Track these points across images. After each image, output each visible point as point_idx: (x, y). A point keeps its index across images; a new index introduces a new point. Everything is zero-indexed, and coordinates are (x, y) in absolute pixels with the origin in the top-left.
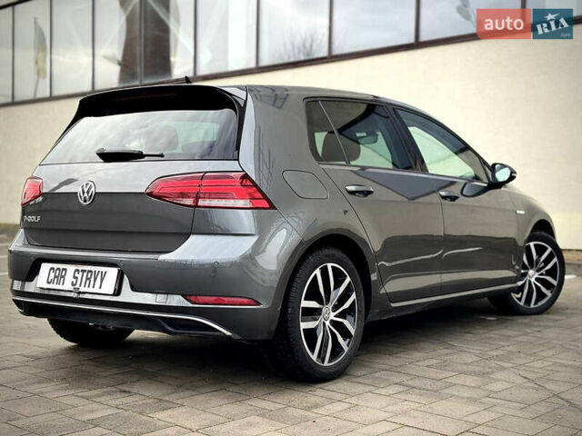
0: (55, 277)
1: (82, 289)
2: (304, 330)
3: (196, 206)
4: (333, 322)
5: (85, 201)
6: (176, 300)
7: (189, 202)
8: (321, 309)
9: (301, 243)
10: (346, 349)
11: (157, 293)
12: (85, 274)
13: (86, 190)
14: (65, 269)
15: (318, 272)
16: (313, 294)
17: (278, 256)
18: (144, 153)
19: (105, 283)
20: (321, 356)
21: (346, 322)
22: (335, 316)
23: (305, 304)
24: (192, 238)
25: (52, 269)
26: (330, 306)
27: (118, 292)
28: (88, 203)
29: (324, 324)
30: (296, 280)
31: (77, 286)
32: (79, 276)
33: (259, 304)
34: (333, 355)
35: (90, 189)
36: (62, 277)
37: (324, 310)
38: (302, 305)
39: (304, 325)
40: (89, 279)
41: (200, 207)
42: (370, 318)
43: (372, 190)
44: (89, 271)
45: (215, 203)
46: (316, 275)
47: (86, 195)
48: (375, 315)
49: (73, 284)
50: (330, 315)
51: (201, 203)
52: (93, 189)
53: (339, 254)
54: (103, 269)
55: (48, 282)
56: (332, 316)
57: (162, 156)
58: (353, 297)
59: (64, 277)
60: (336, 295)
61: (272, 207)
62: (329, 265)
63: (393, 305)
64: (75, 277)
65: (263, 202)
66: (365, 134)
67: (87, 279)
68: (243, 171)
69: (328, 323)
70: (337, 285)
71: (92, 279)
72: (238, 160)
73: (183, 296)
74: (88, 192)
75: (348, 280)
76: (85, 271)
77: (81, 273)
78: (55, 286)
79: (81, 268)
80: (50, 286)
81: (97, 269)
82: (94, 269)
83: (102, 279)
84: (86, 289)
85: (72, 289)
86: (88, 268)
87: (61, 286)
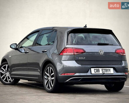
0: (96, 71)
1: (105, 73)
12: (105, 70)
13: (101, 52)
19: (112, 71)
25: (94, 69)
31: (104, 72)
32: (103, 70)
51: (124, 54)
54: (109, 68)
55: (95, 72)
59: (99, 71)
67: (106, 71)
71: (107, 71)
76: (104, 69)
78: (97, 73)
79: (103, 69)
80: (96, 73)
81: (108, 68)
82: (107, 68)
83: (110, 71)
84: (106, 73)
85: (103, 73)
86: (105, 68)
87: (99, 73)
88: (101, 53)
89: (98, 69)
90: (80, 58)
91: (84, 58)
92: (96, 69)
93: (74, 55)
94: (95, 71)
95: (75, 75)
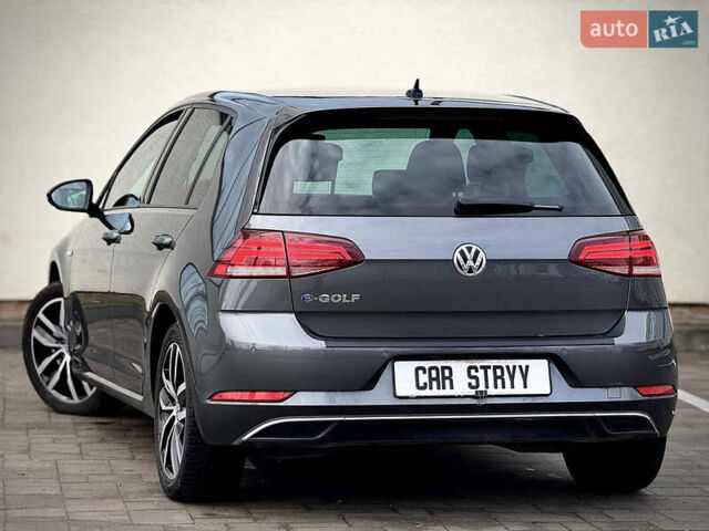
0: (431, 379)
1: (491, 391)
3: (630, 274)
5: (470, 271)
7: (625, 270)
11: (607, 387)
12: (490, 372)
13: (469, 256)
14: (450, 369)
19: (538, 379)
25: (418, 369)
28: (476, 273)
31: (482, 387)
32: (481, 374)
36: (444, 378)
40: (502, 377)
41: (635, 276)
44: (495, 368)
54: (523, 363)
55: (424, 388)
57: (560, 210)
59: (450, 378)
64: (470, 377)
67: (496, 377)
71: (506, 377)
73: (634, 387)
74: (474, 259)
76: (485, 368)
77: (481, 372)
78: (435, 392)
79: (478, 363)
80: (427, 392)
81: (511, 363)
82: (503, 363)
83: (525, 377)
84: (500, 391)
85: (473, 392)
86: (492, 362)
87: (447, 392)
88: (470, 263)
89: (439, 364)
90: (325, 298)
91: (355, 297)
92: (427, 364)
93: (289, 275)
94: (424, 378)
95: (289, 402)
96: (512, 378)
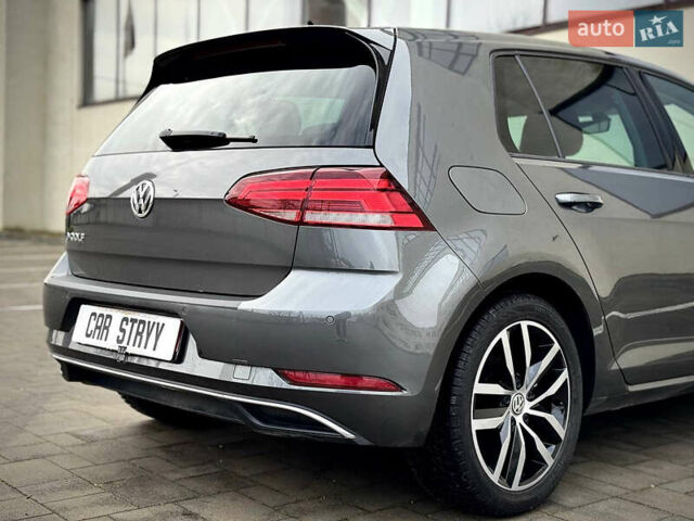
0: (97, 327)
1: (130, 350)
2: (478, 432)
3: (301, 222)
4: (529, 419)
5: (140, 212)
6: (265, 377)
7: (291, 215)
8: (509, 397)
9: (476, 287)
10: (550, 462)
11: (236, 364)
12: (136, 325)
13: (141, 195)
14: (110, 317)
15: (504, 336)
16: (495, 372)
17: (440, 305)
18: (228, 136)
20: (507, 475)
21: (550, 418)
22: (532, 408)
23: (481, 388)
24: (294, 274)
25: (94, 314)
26: (525, 391)
27: (179, 357)
28: (144, 214)
29: (513, 421)
30: (466, 348)
31: (124, 344)
32: (128, 328)
33: (401, 389)
34: (529, 473)
35: (146, 193)
36: (105, 327)
37: (514, 398)
38: (475, 391)
39: (478, 424)
40: (141, 334)
41: (307, 224)
42: (593, 409)
43: (600, 201)
44: (141, 321)
45: (333, 217)
46: (500, 341)
47: (141, 201)
48: (599, 404)
49: (119, 341)
50: (523, 405)
51: (309, 217)
52: (151, 193)
53: (540, 305)
54: (161, 319)
55: (88, 336)
56: (527, 408)
57: (253, 140)
58: (564, 375)
59: (107, 328)
60: (534, 372)
61: (428, 226)
62: (524, 325)
63: (632, 388)
64: (122, 330)
65: (413, 217)
66: (590, 119)
67: (138, 333)
68: (382, 166)
69: (519, 419)
70: (537, 358)
71: (145, 334)
72: (373, 147)
73: (275, 370)
74: (144, 198)
75: (556, 347)
76: (134, 321)
77: (130, 324)
78: (94, 341)
80: (90, 341)
81: (153, 319)
83: (157, 337)
84: (134, 349)
86: (139, 316)
89: (106, 311)
96: (149, 335)
